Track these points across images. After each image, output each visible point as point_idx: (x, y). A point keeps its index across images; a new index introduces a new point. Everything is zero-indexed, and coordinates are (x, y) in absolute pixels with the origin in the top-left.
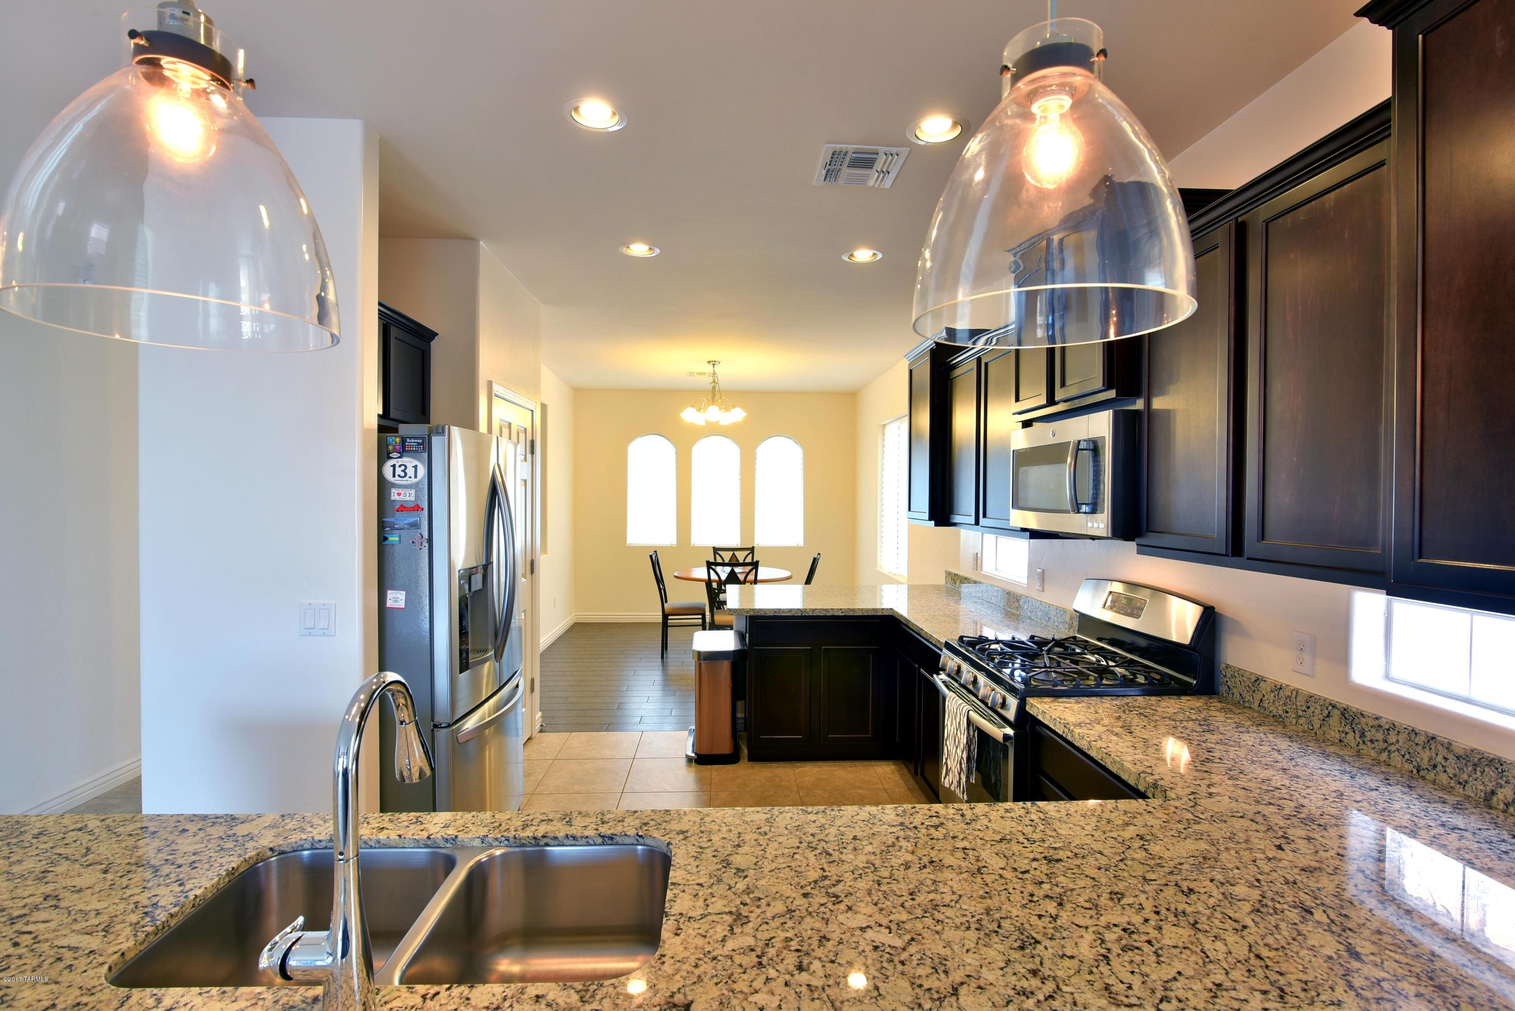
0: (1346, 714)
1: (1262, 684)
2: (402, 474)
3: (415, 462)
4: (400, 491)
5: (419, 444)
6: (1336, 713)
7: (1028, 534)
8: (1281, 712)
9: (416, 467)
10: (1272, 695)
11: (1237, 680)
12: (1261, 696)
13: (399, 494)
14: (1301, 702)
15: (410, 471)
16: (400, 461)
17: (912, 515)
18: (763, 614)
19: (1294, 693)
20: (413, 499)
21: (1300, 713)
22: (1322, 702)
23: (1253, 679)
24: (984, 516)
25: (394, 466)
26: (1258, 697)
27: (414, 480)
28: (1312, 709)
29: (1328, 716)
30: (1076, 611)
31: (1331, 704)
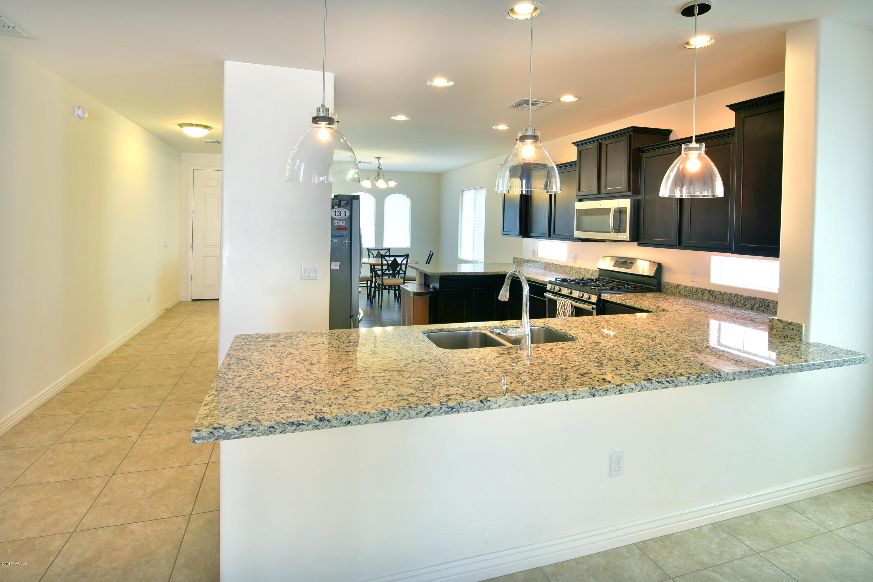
0: (709, 291)
1: (680, 286)
2: (339, 215)
3: (345, 210)
4: (338, 221)
5: (347, 203)
6: (706, 292)
7: (581, 240)
8: (687, 294)
9: (345, 212)
10: (684, 289)
11: (670, 286)
12: (679, 290)
13: (338, 223)
14: (694, 290)
15: (343, 214)
16: (338, 209)
17: (504, 233)
18: (447, 275)
19: (692, 288)
20: (344, 225)
21: (694, 293)
22: (701, 289)
23: (676, 285)
24: (554, 233)
25: (335, 211)
26: (678, 290)
27: (344, 217)
28: (698, 292)
29: (704, 293)
30: (598, 268)
31: (705, 289)
